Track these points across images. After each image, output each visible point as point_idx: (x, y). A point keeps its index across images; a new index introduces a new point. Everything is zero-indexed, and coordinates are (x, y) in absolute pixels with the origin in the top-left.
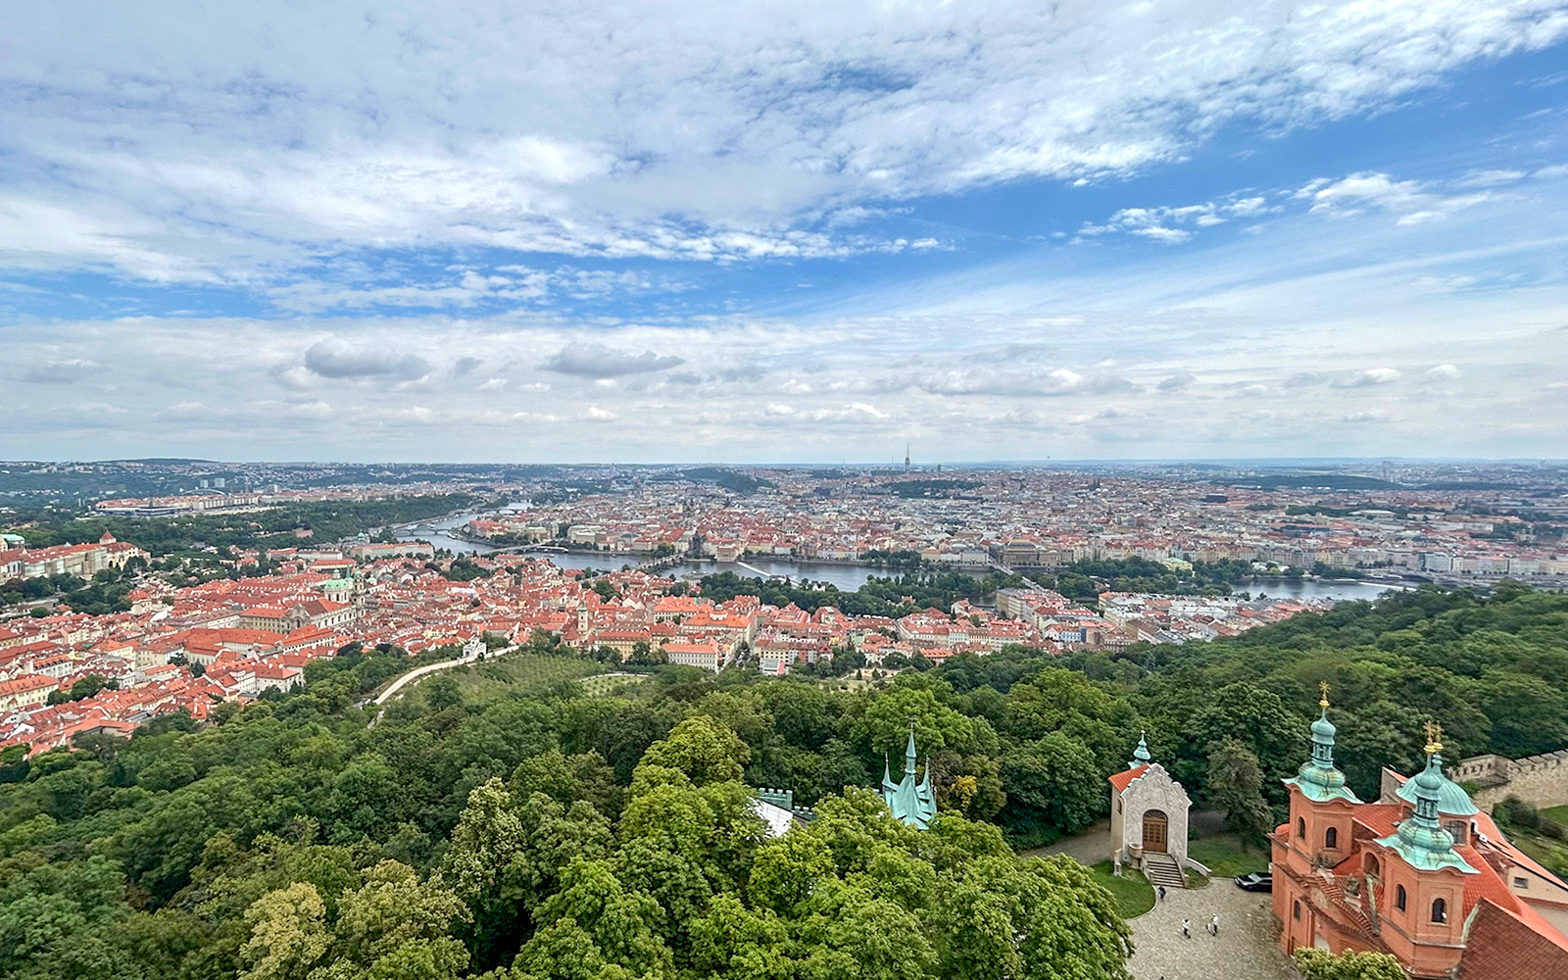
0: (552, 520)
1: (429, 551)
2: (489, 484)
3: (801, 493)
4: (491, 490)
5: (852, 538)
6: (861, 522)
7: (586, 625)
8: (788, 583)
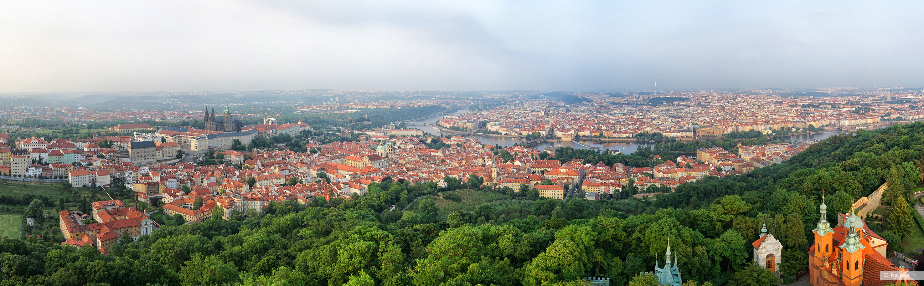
0: (479, 119)
1: (421, 134)
2: (448, 100)
3: (604, 104)
4: (449, 104)
5: (630, 127)
6: (634, 119)
7: (496, 174)
8: (599, 152)
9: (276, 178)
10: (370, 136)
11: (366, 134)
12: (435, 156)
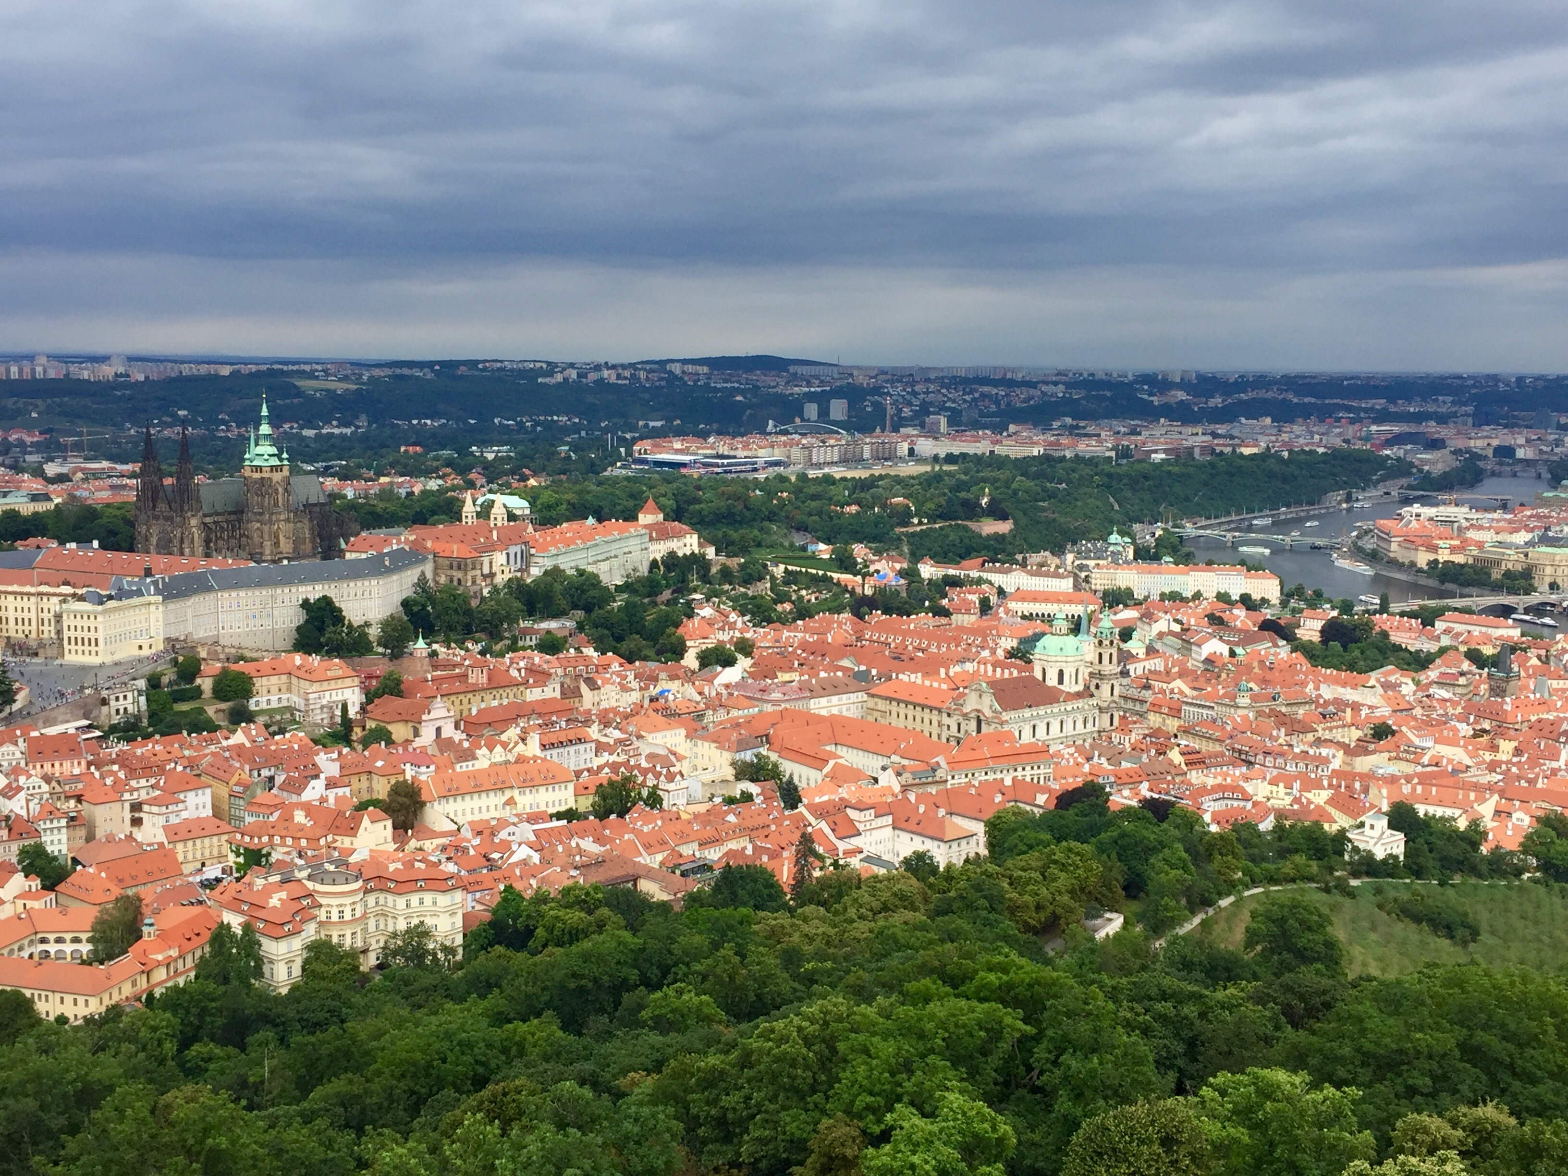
1: (1270, 591)
9: (529, 784)
10: (1001, 592)
11: (979, 581)
12: (1340, 704)
